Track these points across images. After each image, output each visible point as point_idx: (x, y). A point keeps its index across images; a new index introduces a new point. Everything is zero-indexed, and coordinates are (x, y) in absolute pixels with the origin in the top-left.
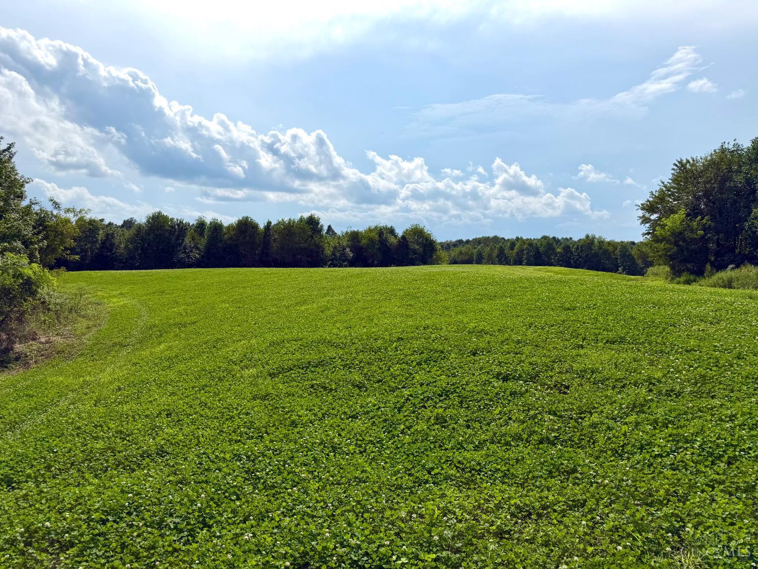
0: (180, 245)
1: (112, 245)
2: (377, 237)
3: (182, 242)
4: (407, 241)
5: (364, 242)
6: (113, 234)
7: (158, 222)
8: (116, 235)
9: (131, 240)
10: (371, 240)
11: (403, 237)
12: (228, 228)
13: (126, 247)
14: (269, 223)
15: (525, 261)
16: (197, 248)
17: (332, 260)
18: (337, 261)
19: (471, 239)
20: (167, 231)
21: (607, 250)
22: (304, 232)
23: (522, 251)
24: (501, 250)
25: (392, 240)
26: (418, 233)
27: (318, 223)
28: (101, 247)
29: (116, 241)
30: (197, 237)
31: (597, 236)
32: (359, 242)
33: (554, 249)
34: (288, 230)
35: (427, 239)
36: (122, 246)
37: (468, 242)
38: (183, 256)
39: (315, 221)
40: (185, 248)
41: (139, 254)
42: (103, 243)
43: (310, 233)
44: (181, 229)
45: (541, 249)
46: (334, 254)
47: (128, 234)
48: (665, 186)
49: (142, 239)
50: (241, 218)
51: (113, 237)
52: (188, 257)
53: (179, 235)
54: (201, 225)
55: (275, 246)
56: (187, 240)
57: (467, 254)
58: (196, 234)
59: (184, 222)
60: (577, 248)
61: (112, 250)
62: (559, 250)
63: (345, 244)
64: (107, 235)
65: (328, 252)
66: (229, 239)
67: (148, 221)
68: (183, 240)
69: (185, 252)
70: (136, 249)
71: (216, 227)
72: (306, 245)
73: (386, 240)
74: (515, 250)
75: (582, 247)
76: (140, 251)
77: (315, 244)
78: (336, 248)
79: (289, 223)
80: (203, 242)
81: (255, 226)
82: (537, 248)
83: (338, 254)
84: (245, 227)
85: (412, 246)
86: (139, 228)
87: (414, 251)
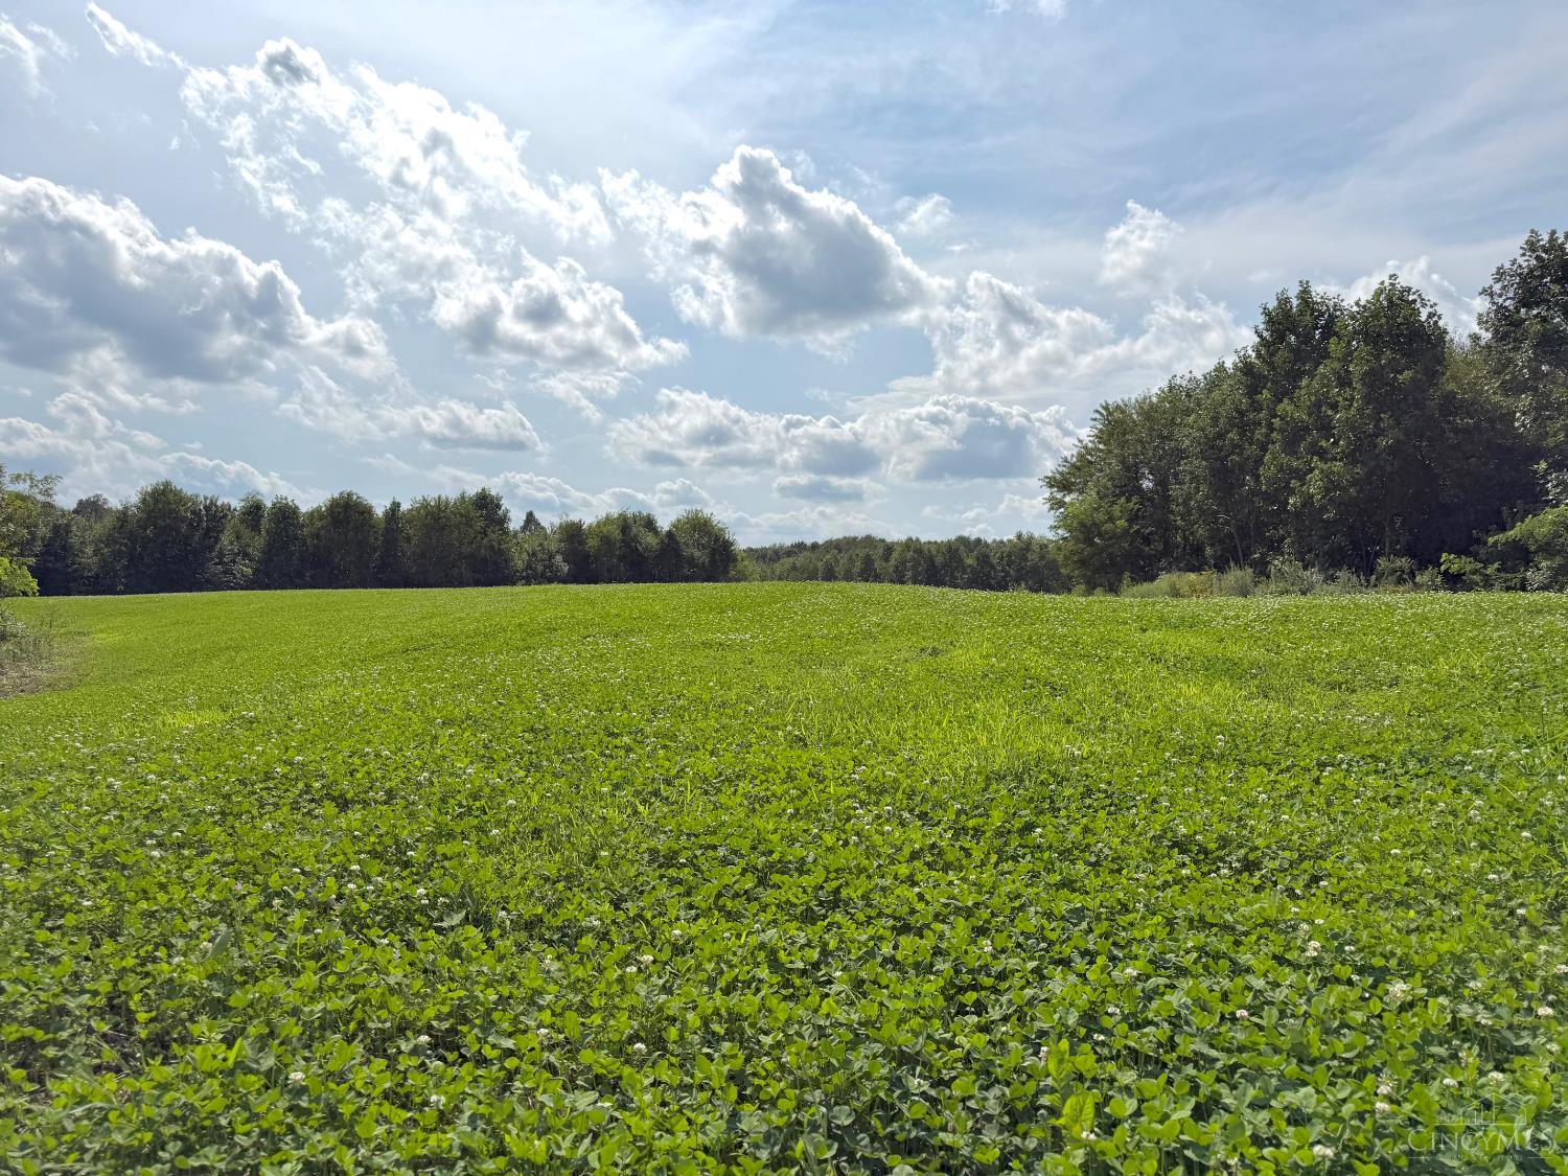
0: (211, 548)
1: (67, 547)
2: (617, 534)
3: (216, 542)
4: (677, 543)
5: (592, 543)
6: (68, 525)
7: (162, 503)
8: (74, 528)
9: (109, 540)
10: (606, 540)
11: (670, 534)
12: (311, 515)
13: (96, 552)
14: (396, 506)
16: (246, 555)
17: (527, 578)
18: (540, 573)
19: (821, 542)
20: (182, 520)
21: (1055, 561)
22: (469, 522)
23: (904, 563)
24: (868, 561)
25: (650, 540)
26: (700, 527)
27: (498, 506)
28: (42, 552)
29: (74, 540)
30: (246, 533)
31: (1036, 535)
32: (582, 543)
33: (961, 560)
34: (435, 517)
35: (717, 538)
36: (89, 550)
37: (815, 546)
38: (215, 569)
39: (492, 502)
40: (221, 555)
41: (125, 568)
42: (47, 543)
43: (480, 525)
44: (215, 516)
45: (939, 560)
46: (529, 567)
47: (99, 528)
48: (1086, 447)
49: (130, 536)
50: (336, 496)
51: (68, 531)
52: (229, 572)
53: (208, 529)
54: (254, 510)
55: (409, 548)
56: (226, 539)
58: (242, 527)
59: (219, 503)
60: (1001, 558)
61: (64, 559)
62: (969, 561)
63: (553, 547)
64: (56, 529)
65: (519, 562)
66: (312, 536)
67: (144, 501)
68: (217, 540)
69: (221, 564)
70: (118, 555)
71: (285, 514)
72: (472, 548)
73: (635, 539)
75: (1009, 555)
76: (125, 562)
77: (491, 548)
78: (534, 554)
79: (438, 506)
80: (257, 544)
81: (365, 511)
82: (931, 559)
83: (540, 568)
84: (346, 513)
85: (687, 552)
86: (123, 516)
87: (691, 561)
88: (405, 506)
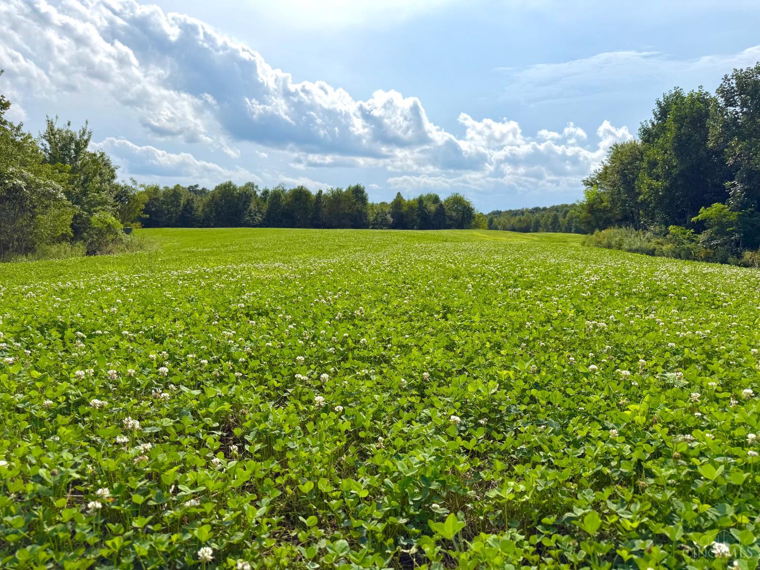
0: (246, 209)
1: (192, 208)
2: (416, 205)
5: (406, 209)
6: (192, 199)
7: (226, 190)
9: (208, 205)
10: (411, 208)
11: (444, 204)
13: (203, 210)
14: (321, 192)
15: (574, 229)
16: (260, 213)
17: (373, 224)
18: (380, 224)
19: (548, 207)
20: (236, 197)
22: (349, 199)
25: (433, 207)
27: (363, 192)
28: (184, 210)
29: (195, 206)
30: (261, 203)
32: (401, 209)
34: (337, 198)
35: (465, 207)
36: (200, 209)
37: (545, 209)
38: (248, 218)
39: (360, 190)
40: (250, 212)
41: (214, 217)
42: (185, 206)
43: (354, 201)
44: (248, 196)
46: (376, 219)
47: (206, 199)
49: (216, 204)
50: (297, 187)
51: (193, 202)
52: (254, 219)
53: (245, 201)
54: (266, 193)
55: (325, 211)
56: (252, 206)
57: (525, 221)
58: (259, 201)
61: (191, 213)
63: (388, 211)
64: (188, 200)
65: (371, 218)
66: (286, 205)
68: (248, 206)
69: (250, 216)
70: (211, 211)
72: (350, 211)
73: (425, 207)
74: (567, 219)
76: (214, 214)
77: (358, 211)
78: (378, 214)
79: (337, 192)
80: (265, 208)
81: (308, 194)
83: (380, 220)
84: (300, 194)
85: (449, 213)
86: (213, 194)
87: (451, 218)
88: (324, 192)
